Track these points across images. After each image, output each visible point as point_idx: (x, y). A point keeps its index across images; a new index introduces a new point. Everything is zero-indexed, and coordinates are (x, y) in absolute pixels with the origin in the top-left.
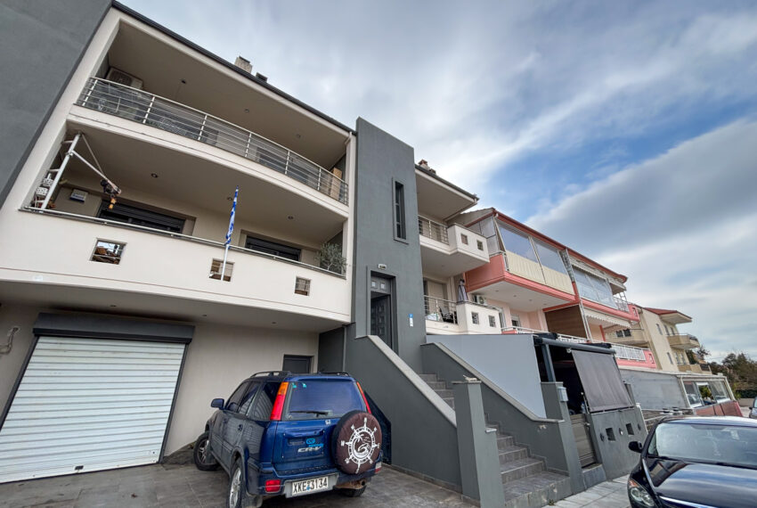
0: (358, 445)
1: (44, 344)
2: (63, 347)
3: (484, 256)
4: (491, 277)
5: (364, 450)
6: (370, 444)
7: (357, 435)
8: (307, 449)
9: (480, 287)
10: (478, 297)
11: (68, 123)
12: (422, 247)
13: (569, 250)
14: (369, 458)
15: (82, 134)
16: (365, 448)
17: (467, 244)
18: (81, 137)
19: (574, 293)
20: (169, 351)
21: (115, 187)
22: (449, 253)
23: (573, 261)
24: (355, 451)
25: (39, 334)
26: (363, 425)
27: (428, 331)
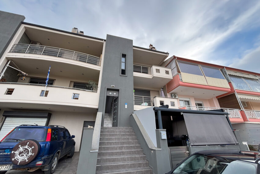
0: (20, 153)
1: (8, 119)
2: (12, 120)
3: (170, 76)
4: (175, 85)
5: (23, 155)
6: (28, 153)
7: (21, 149)
8: (4, 153)
9: (172, 90)
10: (173, 94)
11: (7, 58)
12: (134, 76)
13: (226, 67)
14: (26, 159)
15: (11, 60)
16: (25, 155)
17: (159, 73)
18: (11, 61)
19: (230, 88)
20: (42, 120)
21: (25, 73)
22: (151, 78)
23: (228, 72)
24: (18, 156)
25: (6, 117)
26: (26, 145)
27: (134, 109)
